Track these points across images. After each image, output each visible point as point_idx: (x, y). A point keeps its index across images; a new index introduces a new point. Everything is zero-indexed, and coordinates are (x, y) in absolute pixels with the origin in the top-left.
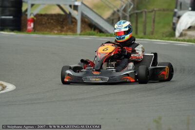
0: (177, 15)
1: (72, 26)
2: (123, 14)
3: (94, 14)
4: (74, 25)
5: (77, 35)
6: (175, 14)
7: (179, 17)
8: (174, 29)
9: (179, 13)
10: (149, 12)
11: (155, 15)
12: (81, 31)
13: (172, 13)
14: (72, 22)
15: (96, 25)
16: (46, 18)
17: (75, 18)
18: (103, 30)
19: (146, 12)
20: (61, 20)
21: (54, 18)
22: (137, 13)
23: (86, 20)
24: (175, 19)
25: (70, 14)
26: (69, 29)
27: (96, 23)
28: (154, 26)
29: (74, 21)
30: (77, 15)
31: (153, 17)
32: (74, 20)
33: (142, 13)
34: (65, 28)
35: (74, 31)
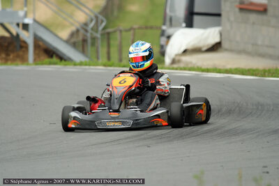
0: (167, 34)
1: (21, 53)
2: (91, 34)
3: (52, 35)
4: (24, 51)
5: (28, 64)
6: (163, 33)
7: (169, 37)
8: (163, 54)
9: (169, 31)
10: (126, 31)
11: (134, 35)
12: (35, 60)
13: (159, 32)
14: (21, 47)
15: (54, 50)
17: (25, 42)
18: (65, 57)
19: (121, 31)
20: (6, 44)
22: (108, 34)
23: (41, 43)
24: (163, 40)
25: (18, 35)
26: (18, 56)
27: (55, 48)
29: (23, 46)
32: (23, 44)
33: (115, 31)
34: (12, 56)
35: (24, 60)
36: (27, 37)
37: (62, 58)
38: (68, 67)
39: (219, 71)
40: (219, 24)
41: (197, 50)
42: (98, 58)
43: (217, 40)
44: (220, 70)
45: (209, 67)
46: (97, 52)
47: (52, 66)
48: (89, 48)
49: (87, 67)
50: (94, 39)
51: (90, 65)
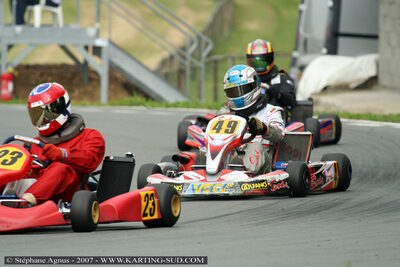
0: (299, 64)
1: (90, 89)
2: (191, 63)
4: (94, 86)
5: (100, 105)
6: (294, 62)
7: (302, 68)
9: (303, 59)
12: (109, 98)
13: (288, 61)
14: (91, 80)
15: (138, 85)
16: (38, 73)
17: (96, 73)
18: (153, 96)
19: (234, 59)
20: (69, 75)
21: (54, 71)
22: (216, 62)
23: (118, 75)
24: (294, 71)
25: (86, 63)
26: (86, 93)
27: (139, 82)
29: (93, 78)
30: (101, 66)
32: (93, 76)
33: (225, 59)
34: (76, 93)
35: (94, 98)
36: (99, 65)
37: (147, 96)
38: (157, 109)
39: (374, 118)
40: (374, 50)
41: (341, 87)
42: (200, 97)
43: (372, 73)
44: (375, 116)
45: (360, 112)
46: (199, 89)
47: (135, 108)
48: (188, 83)
49: (185, 109)
50: (194, 69)
51: (188, 107)
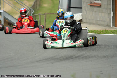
3: (11, 17)
10: (42, 15)
19: (40, 15)
22: (35, 16)
23: (7, 21)
28: (45, 23)
30: (1, 18)
31: (45, 18)
